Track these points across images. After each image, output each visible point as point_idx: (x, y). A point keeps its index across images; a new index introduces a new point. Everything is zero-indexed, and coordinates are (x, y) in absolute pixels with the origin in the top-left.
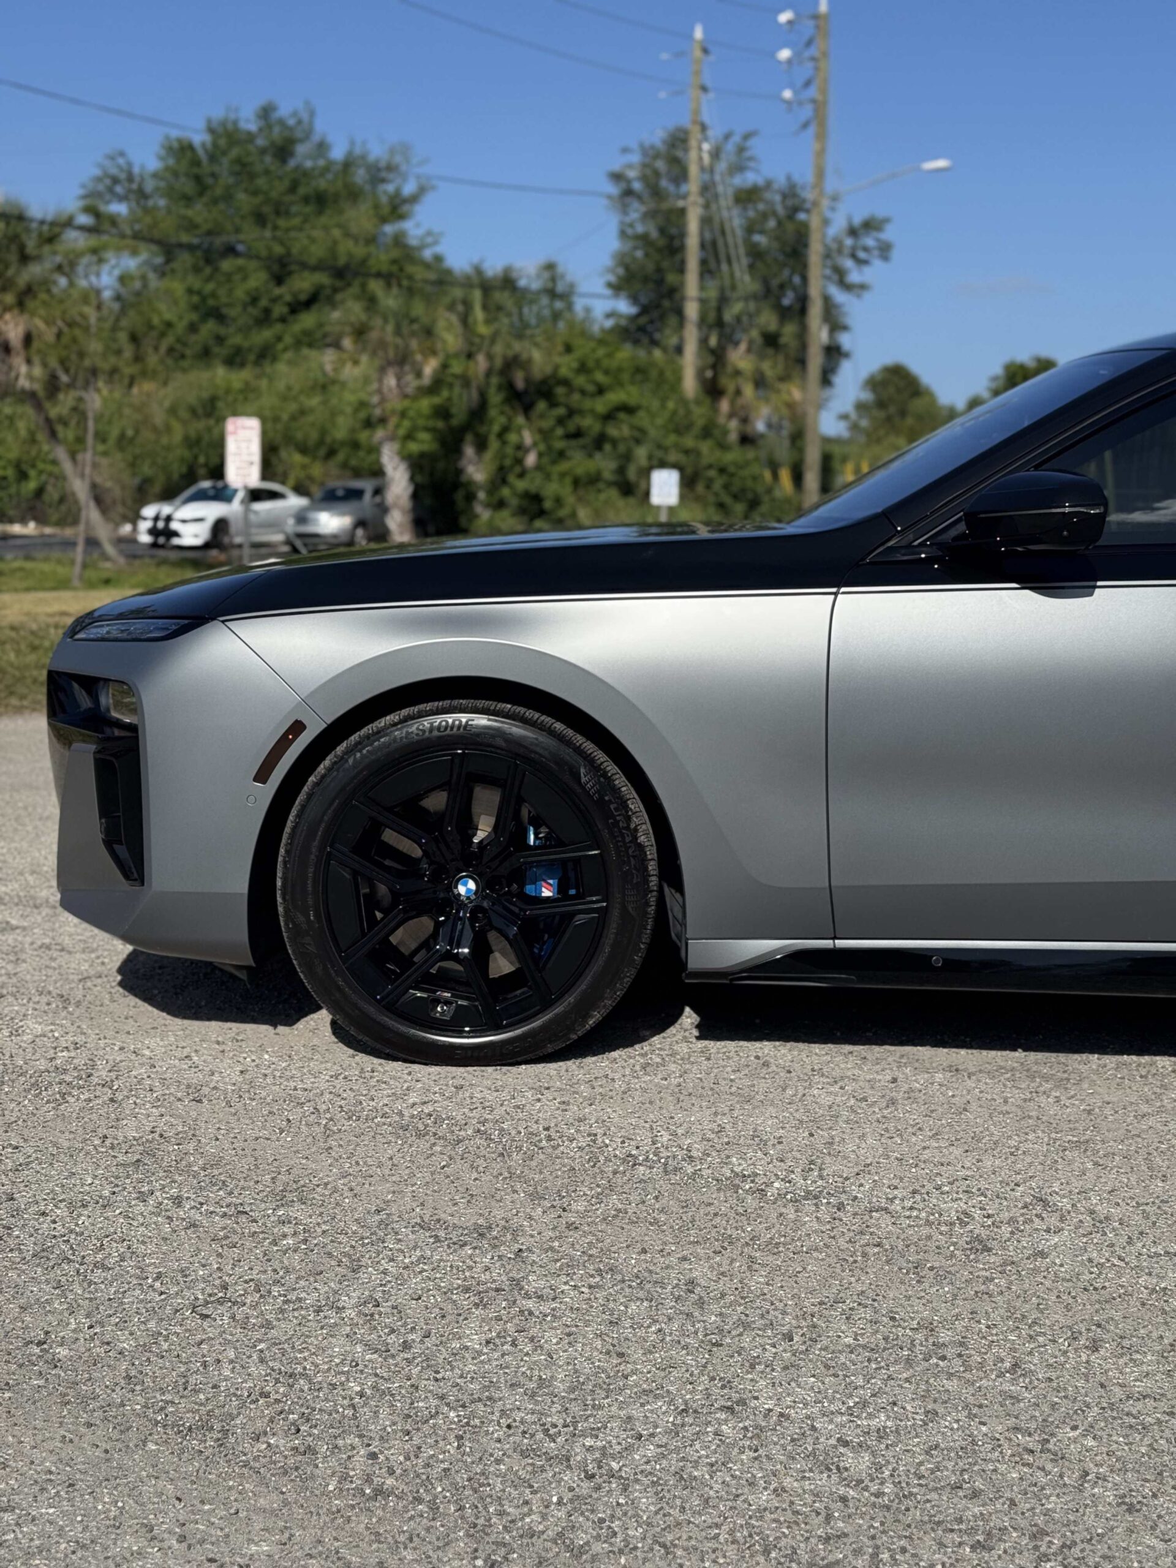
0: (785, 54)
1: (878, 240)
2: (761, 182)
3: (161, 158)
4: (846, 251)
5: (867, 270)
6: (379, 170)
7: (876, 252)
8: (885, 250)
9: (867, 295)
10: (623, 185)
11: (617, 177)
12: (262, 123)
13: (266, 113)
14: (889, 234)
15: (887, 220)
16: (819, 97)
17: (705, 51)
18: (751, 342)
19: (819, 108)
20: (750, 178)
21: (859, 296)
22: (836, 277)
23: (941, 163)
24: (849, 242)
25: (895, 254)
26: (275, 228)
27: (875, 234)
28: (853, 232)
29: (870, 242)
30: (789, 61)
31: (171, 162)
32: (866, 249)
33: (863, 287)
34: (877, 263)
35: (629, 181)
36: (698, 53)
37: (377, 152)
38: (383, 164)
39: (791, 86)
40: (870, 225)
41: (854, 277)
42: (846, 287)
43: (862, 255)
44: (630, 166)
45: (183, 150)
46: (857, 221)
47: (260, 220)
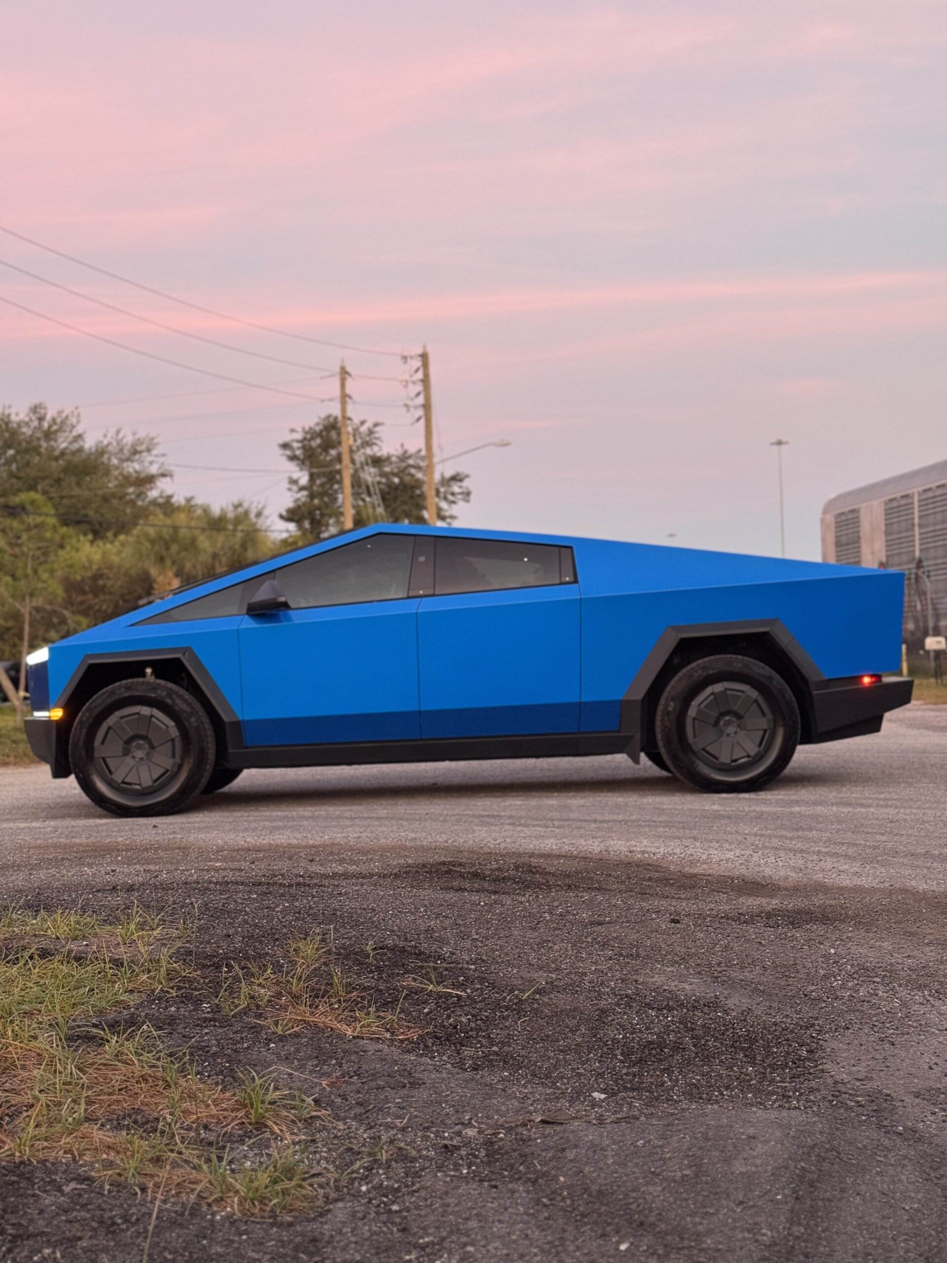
1: (461, 488)
4: (443, 496)
5: (454, 506)
7: (460, 496)
8: (467, 494)
10: (289, 451)
11: (286, 446)
14: (468, 484)
19: (427, 410)
24: (443, 489)
25: (473, 498)
27: (459, 484)
28: (445, 482)
29: (456, 489)
32: (453, 494)
35: (293, 449)
40: (456, 478)
41: (448, 512)
43: (452, 498)
44: (295, 440)
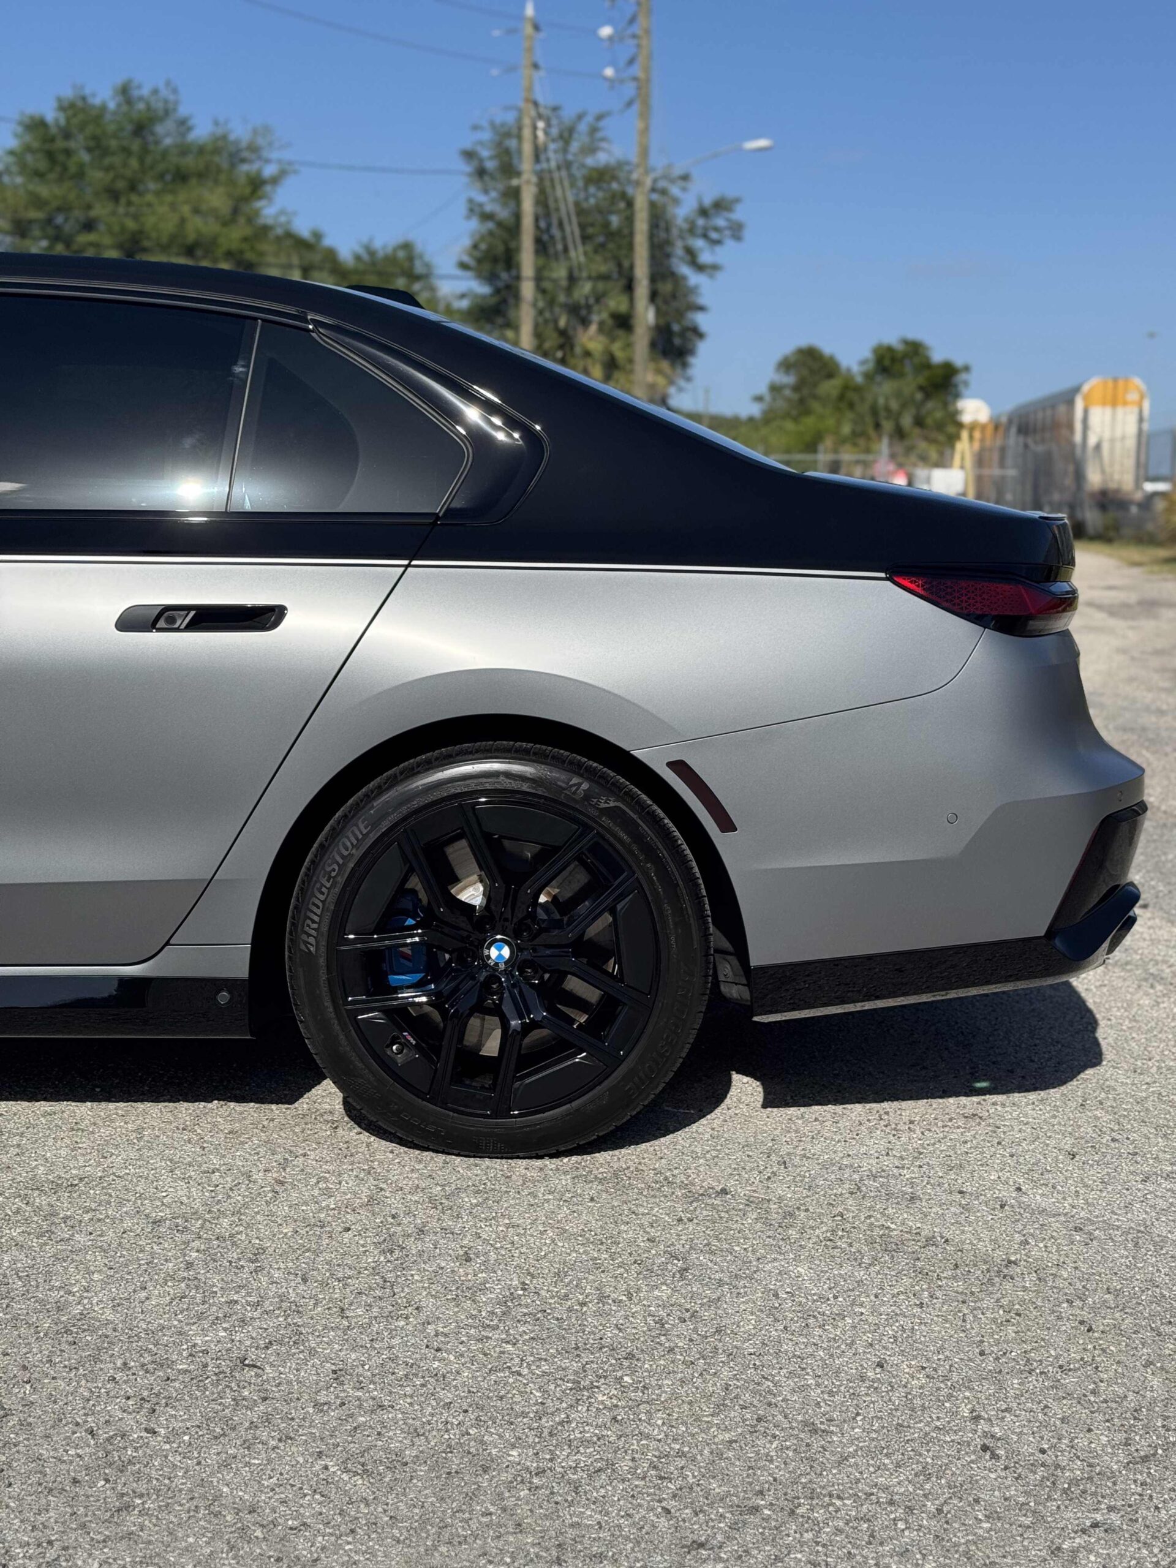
0: (606, 31)
1: (728, 220)
2: (612, 161)
3: (16, 135)
4: (699, 231)
5: (718, 249)
6: (239, 151)
7: (727, 233)
8: (737, 231)
9: (719, 275)
10: (475, 163)
11: (469, 155)
12: (120, 98)
13: (125, 91)
14: (739, 214)
15: (737, 200)
16: (641, 75)
17: (537, 28)
18: (601, 324)
19: (643, 87)
20: (602, 158)
21: (711, 277)
22: (688, 258)
23: (763, 143)
24: (701, 222)
25: (747, 233)
26: (129, 203)
27: (726, 214)
28: (703, 212)
29: (720, 222)
30: (611, 38)
31: (28, 138)
32: (717, 229)
33: (715, 267)
34: (730, 243)
35: (481, 160)
36: (529, 30)
37: (240, 132)
38: (244, 144)
39: (613, 63)
40: (721, 205)
41: (705, 257)
42: (700, 268)
43: (714, 235)
44: (481, 143)
45: (36, 126)
46: (708, 201)
47: (114, 195)
